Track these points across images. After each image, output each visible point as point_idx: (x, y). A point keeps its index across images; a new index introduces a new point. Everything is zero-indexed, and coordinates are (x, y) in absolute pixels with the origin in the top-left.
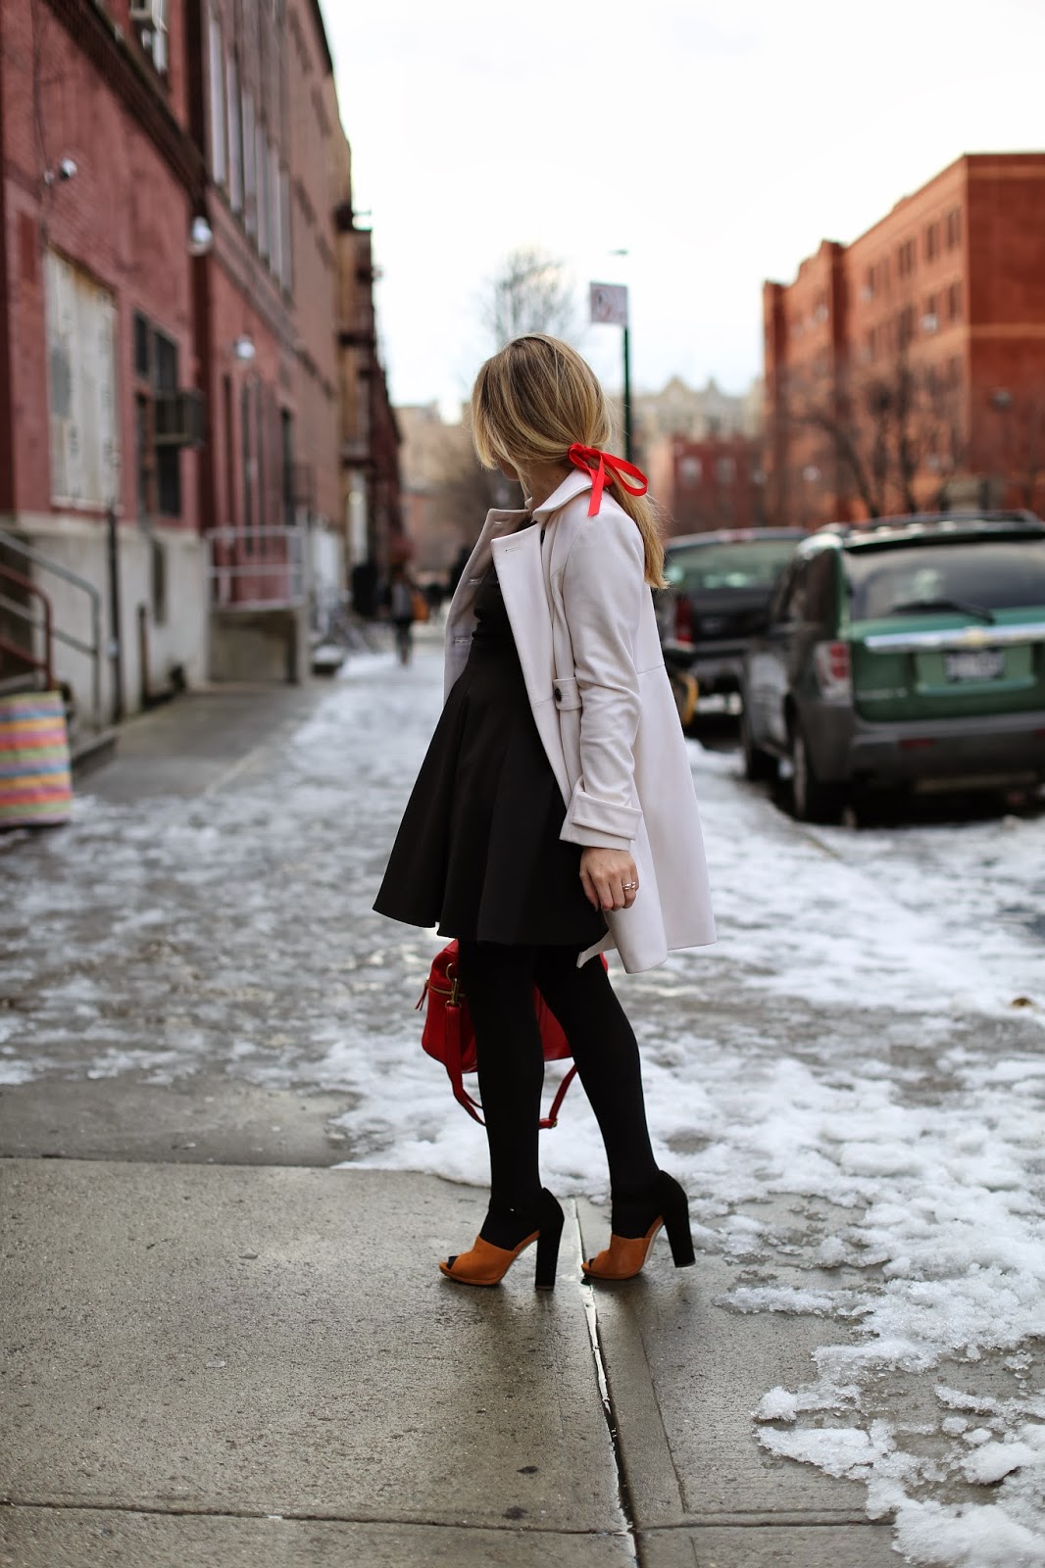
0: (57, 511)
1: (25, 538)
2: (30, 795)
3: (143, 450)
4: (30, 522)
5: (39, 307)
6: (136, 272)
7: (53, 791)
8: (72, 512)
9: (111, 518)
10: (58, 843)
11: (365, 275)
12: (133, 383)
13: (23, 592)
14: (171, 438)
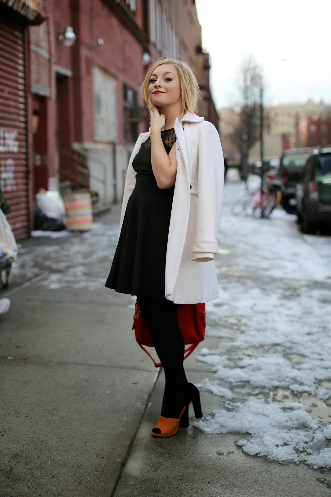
0: (96, 142)
1: (86, 150)
2: (79, 222)
3: (125, 124)
4: (87, 145)
5: (91, 83)
6: (124, 71)
7: (86, 221)
8: (101, 142)
9: (113, 144)
10: (87, 235)
11: (206, 67)
12: (122, 104)
13: (85, 166)
14: (134, 120)
